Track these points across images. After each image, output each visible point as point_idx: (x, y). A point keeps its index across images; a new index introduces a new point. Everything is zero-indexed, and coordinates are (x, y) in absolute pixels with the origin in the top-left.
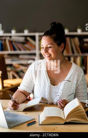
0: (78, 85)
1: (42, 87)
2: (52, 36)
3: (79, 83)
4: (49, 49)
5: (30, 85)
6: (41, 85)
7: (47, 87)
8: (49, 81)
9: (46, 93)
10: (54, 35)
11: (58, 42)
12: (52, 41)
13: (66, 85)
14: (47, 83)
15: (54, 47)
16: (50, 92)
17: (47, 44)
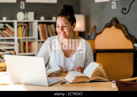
0: (87, 56)
1: (57, 59)
2: (67, 17)
3: (87, 54)
4: (64, 28)
5: (46, 58)
6: (57, 57)
7: (62, 59)
8: (63, 54)
9: (61, 64)
10: (69, 16)
11: (71, 22)
12: (67, 22)
13: (78, 57)
14: (62, 55)
15: (69, 26)
16: (65, 63)
17: (63, 24)
